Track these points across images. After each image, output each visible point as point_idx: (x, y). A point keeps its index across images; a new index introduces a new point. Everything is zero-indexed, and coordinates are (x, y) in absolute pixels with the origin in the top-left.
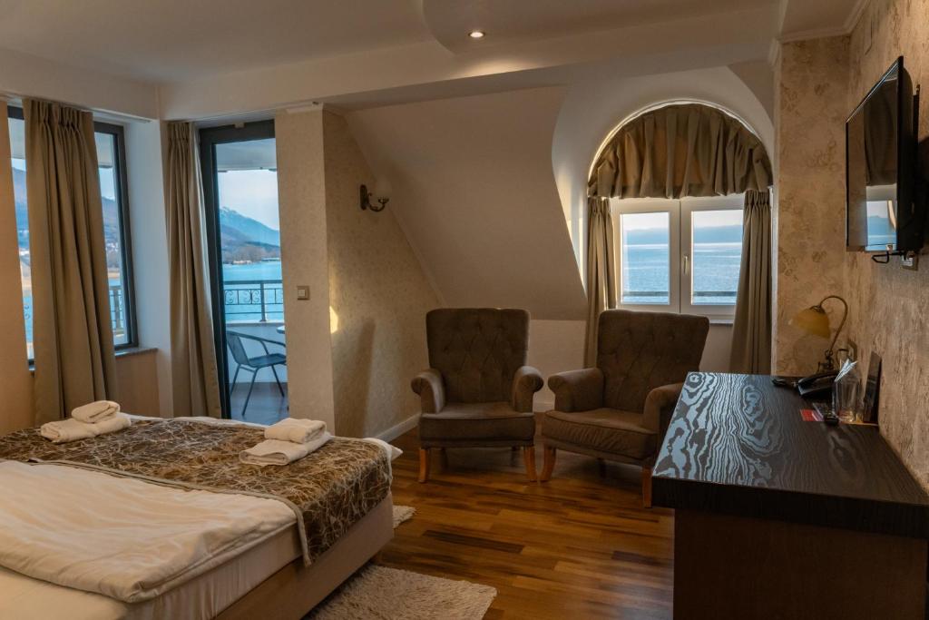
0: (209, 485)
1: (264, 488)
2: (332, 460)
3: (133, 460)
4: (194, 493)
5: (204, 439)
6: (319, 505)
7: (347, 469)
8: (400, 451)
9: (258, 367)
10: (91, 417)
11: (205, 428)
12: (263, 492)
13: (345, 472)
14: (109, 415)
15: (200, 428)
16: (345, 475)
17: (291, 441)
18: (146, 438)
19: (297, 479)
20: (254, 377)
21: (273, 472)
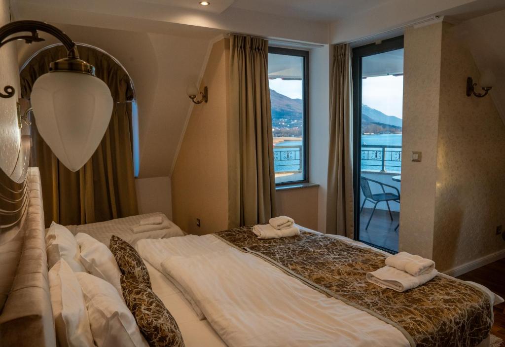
0: (344, 296)
1: (385, 312)
2: (441, 297)
3: (297, 263)
4: (332, 300)
5: (342, 255)
6: (430, 339)
7: (455, 310)
8: (502, 300)
9: (378, 201)
10: (278, 226)
11: (344, 246)
12: (384, 315)
13: (453, 313)
14: (288, 226)
15: (341, 246)
16: (453, 315)
17: (406, 272)
18: (307, 247)
19: (412, 309)
20: (375, 207)
21: (391, 296)
